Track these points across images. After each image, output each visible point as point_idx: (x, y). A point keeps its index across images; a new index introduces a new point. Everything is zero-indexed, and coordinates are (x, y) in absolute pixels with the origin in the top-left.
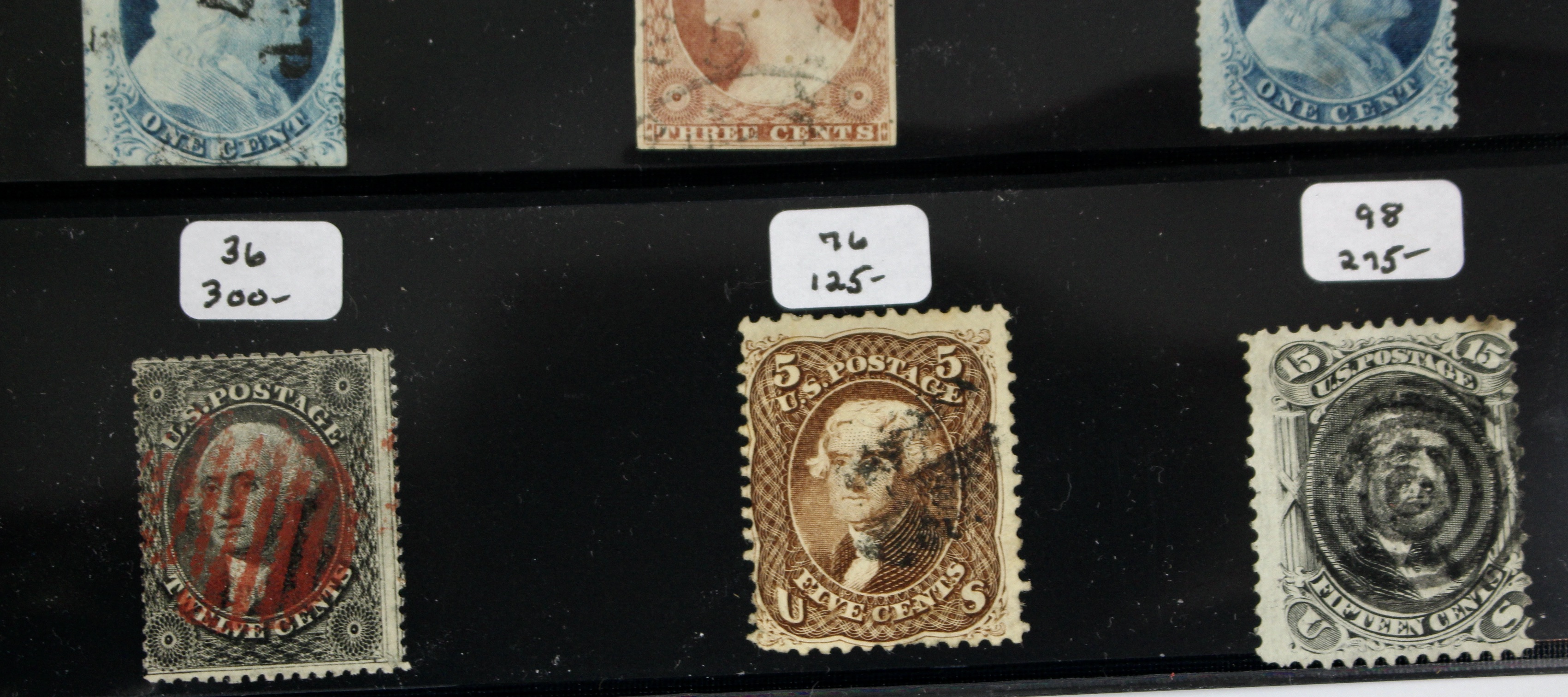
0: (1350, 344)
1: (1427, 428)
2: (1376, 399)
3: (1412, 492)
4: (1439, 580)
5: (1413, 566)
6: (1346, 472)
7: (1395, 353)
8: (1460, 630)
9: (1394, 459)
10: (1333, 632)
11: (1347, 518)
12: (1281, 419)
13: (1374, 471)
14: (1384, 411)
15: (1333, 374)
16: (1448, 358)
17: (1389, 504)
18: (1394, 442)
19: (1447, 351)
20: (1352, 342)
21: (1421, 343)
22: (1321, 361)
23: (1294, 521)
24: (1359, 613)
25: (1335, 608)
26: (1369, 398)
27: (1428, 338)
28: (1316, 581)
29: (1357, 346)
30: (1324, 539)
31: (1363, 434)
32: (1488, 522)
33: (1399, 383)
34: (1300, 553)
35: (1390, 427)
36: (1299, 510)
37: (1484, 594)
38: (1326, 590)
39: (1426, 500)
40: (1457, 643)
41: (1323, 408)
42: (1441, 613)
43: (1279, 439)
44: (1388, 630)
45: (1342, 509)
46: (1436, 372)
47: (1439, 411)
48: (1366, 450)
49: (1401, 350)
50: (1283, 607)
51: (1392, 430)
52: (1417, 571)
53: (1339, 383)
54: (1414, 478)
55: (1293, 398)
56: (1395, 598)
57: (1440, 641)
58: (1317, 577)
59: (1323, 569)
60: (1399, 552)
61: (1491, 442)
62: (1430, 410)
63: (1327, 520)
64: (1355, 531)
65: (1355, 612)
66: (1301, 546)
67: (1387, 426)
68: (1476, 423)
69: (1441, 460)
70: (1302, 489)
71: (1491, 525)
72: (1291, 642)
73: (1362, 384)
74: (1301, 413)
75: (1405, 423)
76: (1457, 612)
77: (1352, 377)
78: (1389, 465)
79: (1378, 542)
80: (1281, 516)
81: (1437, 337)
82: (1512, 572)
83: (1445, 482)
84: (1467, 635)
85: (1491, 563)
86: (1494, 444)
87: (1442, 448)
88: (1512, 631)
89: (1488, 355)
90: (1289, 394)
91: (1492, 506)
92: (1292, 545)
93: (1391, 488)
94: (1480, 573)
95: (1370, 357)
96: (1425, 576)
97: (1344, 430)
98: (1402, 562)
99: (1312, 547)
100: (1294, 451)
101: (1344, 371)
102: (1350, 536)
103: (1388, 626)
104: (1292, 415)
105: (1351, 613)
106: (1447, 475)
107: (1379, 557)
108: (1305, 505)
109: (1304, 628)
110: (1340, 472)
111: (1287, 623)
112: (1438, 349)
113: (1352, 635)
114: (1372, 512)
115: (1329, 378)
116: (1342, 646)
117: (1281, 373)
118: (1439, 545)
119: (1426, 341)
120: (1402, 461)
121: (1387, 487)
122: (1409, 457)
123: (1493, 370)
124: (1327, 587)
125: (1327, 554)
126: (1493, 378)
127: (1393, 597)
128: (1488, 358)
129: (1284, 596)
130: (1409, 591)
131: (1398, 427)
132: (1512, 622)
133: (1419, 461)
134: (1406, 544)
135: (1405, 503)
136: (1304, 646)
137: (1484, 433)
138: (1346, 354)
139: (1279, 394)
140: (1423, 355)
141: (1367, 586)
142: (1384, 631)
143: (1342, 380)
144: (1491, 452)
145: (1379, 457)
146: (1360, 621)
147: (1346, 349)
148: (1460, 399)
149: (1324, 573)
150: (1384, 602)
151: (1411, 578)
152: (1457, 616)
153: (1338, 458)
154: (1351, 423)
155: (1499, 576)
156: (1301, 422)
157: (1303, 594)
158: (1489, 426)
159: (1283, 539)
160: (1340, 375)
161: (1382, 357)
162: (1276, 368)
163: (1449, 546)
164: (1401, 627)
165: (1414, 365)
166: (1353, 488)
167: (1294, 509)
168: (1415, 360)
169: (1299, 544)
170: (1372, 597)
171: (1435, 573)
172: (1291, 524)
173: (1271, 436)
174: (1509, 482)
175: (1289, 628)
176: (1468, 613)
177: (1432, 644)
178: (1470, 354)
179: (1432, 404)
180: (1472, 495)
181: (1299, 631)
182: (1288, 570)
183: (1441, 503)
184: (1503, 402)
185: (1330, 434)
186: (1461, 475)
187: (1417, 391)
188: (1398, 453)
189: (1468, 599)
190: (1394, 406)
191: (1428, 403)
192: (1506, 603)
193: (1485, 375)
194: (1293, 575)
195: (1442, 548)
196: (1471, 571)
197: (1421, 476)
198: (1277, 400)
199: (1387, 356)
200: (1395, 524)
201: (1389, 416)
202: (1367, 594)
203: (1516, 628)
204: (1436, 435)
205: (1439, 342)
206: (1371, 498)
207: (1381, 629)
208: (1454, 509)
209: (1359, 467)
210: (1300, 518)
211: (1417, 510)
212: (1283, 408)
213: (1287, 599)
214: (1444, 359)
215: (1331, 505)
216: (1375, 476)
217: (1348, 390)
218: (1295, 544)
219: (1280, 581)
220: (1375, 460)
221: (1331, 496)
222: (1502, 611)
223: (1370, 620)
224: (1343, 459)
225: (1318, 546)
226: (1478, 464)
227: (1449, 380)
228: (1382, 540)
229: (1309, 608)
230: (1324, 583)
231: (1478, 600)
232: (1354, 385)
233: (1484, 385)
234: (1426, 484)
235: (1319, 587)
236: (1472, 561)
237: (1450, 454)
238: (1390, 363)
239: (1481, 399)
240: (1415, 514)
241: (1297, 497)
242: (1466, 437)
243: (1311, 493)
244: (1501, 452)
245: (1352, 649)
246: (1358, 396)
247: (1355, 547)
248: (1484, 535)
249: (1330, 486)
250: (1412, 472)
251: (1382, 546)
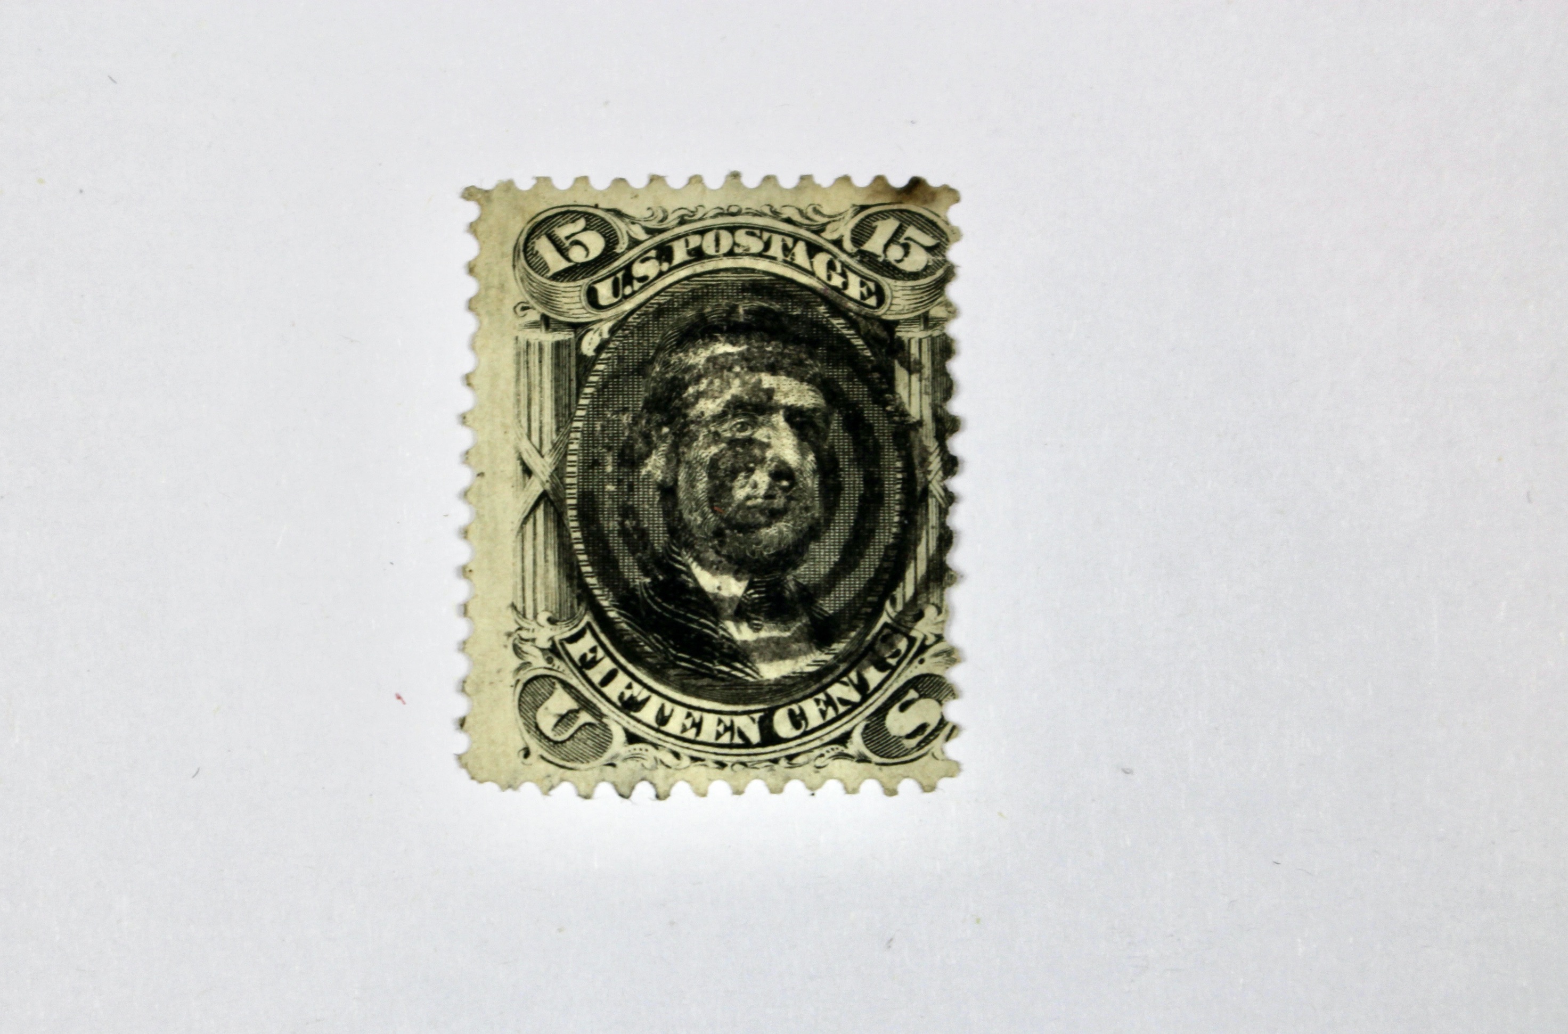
0: (661, 216)
1: (789, 374)
2: (702, 316)
3: (755, 486)
4: (795, 647)
5: (748, 620)
6: (640, 445)
7: (741, 236)
8: (827, 739)
9: (726, 426)
10: (598, 731)
11: (634, 528)
12: (528, 345)
13: (689, 446)
14: (716, 340)
15: (628, 268)
16: (835, 250)
17: (712, 507)
18: (727, 396)
19: (835, 236)
20: (664, 211)
21: (789, 221)
22: (608, 242)
23: (540, 529)
24: (647, 699)
25: (606, 690)
26: (690, 313)
27: (801, 212)
28: (574, 639)
29: (673, 219)
30: (592, 564)
31: (674, 378)
32: (887, 548)
33: (744, 289)
34: (547, 587)
35: (723, 368)
36: (552, 510)
37: (873, 676)
38: (590, 656)
39: (779, 502)
40: (819, 762)
41: (606, 327)
42: (795, 707)
43: (524, 380)
44: (698, 733)
45: (627, 511)
46: (812, 274)
47: (812, 344)
48: (679, 409)
49: (751, 231)
50: (513, 682)
51: (726, 373)
52: (757, 629)
53: (637, 285)
54: (762, 461)
55: (553, 308)
56: (714, 677)
57: (790, 758)
58: (575, 631)
59: (587, 618)
60: (725, 593)
61: (902, 403)
62: (797, 340)
63: (600, 528)
64: (648, 552)
65: (640, 698)
66: (552, 575)
67: (719, 366)
68: (875, 369)
69: (811, 433)
70: (559, 472)
71: (892, 553)
72: (521, 746)
73: (676, 289)
74: (565, 336)
75: (750, 363)
76: (822, 706)
77: (661, 274)
78: (716, 437)
79: (690, 574)
80: (518, 518)
81: (816, 211)
82: (925, 638)
83: (814, 472)
84: (841, 748)
85: (889, 621)
86: (907, 407)
87: (814, 410)
88: (919, 746)
89: (906, 248)
90: (547, 299)
91: (896, 519)
92: (535, 573)
93: (717, 477)
94: (869, 638)
95: (694, 241)
96: (769, 639)
97: (642, 369)
98: (730, 611)
99: (570, 578)
100: (549, 404)
101: (648, 264)
102: (639, 561)
103: (698, 726)
104: (548, 338)
105: (632, 698)
106: (819, 459)
107: (689, 601)
108: (562, 501)
109: (546, 722)
110: (628, 445)
111: (517, 711)
112: (819, 231)
113: (632, 739)
114: (681, 519)
115: (620, 275)
116: (616, 756)
117: (534, 260)
118: (798, 584)
119: (797, 217)
120: (740, 430)
121: (711, 476)
122: (755, 425)
123: (914, 276)
124: (593, 650)
125: (597, 592)
126: (913, 288)
127: (712, 675)
128: (907, 254)
129: (516, 662)
130: (739, 665)
131: (737, 369)
132: (923, 727)
133: (771, 433)
134: (739, 580)
135: (741, 506)
136: (546, 755)
137: (892, 389)
138: (651, 232)
139: (528, 298)
140: (789, 242)
141: (666, 651)
142: (691, 734)
143: (643, 279)
144: (902, 423)
145: (699, 420)
146: (648, 714)
147: (653, 224)
148: (852, 324)
149: (589, 625)
150: (693, 682)
151: (745, 642)
152: (823, 713)
153: (626, 419)
154: (654, 358)
155: (902, 645)
156: (565, 352)
157: (550, 660)
158: (901, 375)
159: (519, 559)
160: (639, 270)
161: (717, 241)
162: (525, 251)
163: (817, 586)
164: (721, 728)
165: (773, 259)
166: (649, 475)
167: (542, 507)
168: (776, 250)
169: (547, 571)
170: (672, 672)
171: (787, 634)
172: (535, 534)
173: (509, 372)
174: (930, 477)
175: (521, 722)
176: (842, 709)
177: (775, 761)
178: (875, 245)
179: (802, 332)
180: (862, 498)
181: (537, 727)
182: (524, 616)
183: (807, 509)
184: (929, 333)
185: (614, 375)
186: (843, 462)
187: (776, 306)
188: (735, 416)
189: (845, 684)
190: (733, 331)
191: (793, 329)
192: (912, 694)
193: (900, 283)
194: (533, 625)
195: (802, 588)
196: (853, 634)
197: (772, 460)
198: (524, 309)
199: (726, 241)
200: (722, 543)
201: (722, 348)
202: (664, 667)
203: (927, 741)
204: (805, 386)
205: (821, 220)
206: (681, 495)
207: (684, 729)
208: (828, 521)
209: (663, 438)
210: (551, 525)
211: (762, 519)
212: (534, 325)
213: (519, 670)
214: (828, 252)
215: (608, 503)
216: (691, 455)
217: (652, 298)
218: (540, 571)
219: (509, 635)
220: (693, 427)
221: (610, 488)
222: (903, 708)
223: (667, 712)
224: (635, 422)
225: (581, 576)
226: (876, 441)
227: (835, 288)
228: (697, 570)
229: (558, 686)
230: (588, 642)
231: (862, 686)
232: (663, 290)
233: (895, 302)
234: (782, 473)
235: (577, 649)
236: (856, 616)
237: (828, 423)
238: (731, 254)
239: (890, 326)
240: (758, 526)
241: (548, 487)
242: (858, 392)
243: (574, 481)
244: (920, 423)
245: (631, 764)
246: (668, 310)
247: (648, 580)
248: (878, 571)
249: (609, 469)
250: (757, 452)
251: (695, 580)
